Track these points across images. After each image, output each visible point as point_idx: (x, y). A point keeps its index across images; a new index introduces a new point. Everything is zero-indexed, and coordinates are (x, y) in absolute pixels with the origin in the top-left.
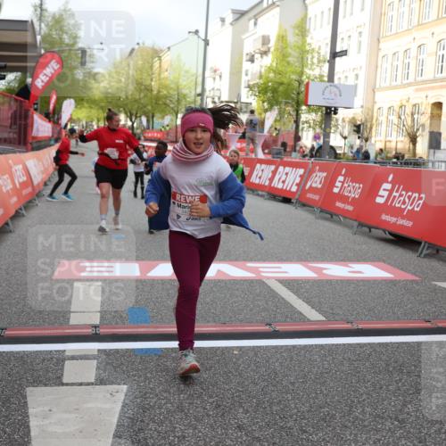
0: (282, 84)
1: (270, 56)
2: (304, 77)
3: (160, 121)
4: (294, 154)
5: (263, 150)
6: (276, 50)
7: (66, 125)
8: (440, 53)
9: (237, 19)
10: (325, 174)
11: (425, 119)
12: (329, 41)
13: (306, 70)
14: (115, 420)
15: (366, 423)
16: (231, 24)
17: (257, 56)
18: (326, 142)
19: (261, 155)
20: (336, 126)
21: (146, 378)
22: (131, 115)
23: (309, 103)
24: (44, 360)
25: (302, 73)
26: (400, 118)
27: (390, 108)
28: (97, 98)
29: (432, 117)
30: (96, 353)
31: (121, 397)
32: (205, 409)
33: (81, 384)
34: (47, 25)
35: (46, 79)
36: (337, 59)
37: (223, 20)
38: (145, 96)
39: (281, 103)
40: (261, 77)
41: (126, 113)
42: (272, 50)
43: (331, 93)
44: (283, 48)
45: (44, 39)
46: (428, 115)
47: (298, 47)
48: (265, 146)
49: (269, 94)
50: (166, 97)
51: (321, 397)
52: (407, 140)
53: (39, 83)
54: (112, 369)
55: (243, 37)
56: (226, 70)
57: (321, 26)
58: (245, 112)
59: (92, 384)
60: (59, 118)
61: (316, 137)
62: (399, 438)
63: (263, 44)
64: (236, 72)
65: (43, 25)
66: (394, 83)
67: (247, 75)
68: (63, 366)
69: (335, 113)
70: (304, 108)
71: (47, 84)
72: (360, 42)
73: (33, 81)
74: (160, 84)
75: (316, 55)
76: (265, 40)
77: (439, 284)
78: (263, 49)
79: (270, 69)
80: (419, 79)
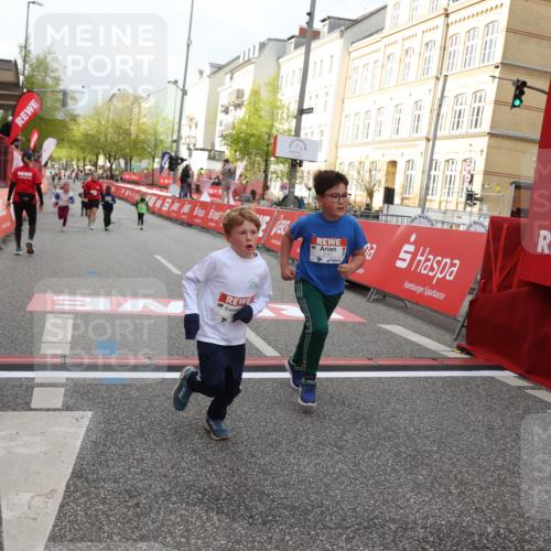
0: (253, 135)
1: (244, 109)
2: (274, 130)
3: (138, 164)
4: (262, 202)
5: (234, 197)
6: (249, 103)
7: (47, 163)
8: (397, 116)
9: (214, 73)
10: (289, 222)
11: (381, 176)
12: (297, 99)
13: (276, 125)
14: (79, 444)
15: (308, 449)
16: (209, 77)
17: (231, 108)
18: (291, 193)
19: (232, 202)
20: (302, 178)
21: (111, 405)
22: (110, 156)
23: (277, 155)
24: (13, 386)
25: (272, 126)
26: (359, 173)
27: (350, 164)
28: (77, 138)
29: (388, 173)
30: (64, 381)
31: (86, 422)
32: (163, 434)
33: (48, 410)
34: (31, 66)
35: (26, 118)
36: (304, 116)
37: (201, 73)
38: (124, 139)
39: (251, 153)
40: (234, 128)
41: (105, 155)
42: (245, 103)
43: (297, 146)
44: (256, 102)
45: (27, 78)
46: (384, 172)
47: (270, 103)
48: (236, 193)
49: (241, 144)
50: (143, 142)
51: (270, 425)
52: (365, 194)
53: (20, 122)
54: (79, 396)
55: (219, 89)
56: (201, 119)
57: (292, 84)
58: (218, 160)
59: (59, 410)
60: (40, 157)
61: (283, 188)
62: (337, 463)
63: (238, 97)
64: (211, 121)
65: (27, 66)
66: (355, 142)
67: (221, 125)
68: (32, 392)
69: (301, 166)
70: (273, 159)
71: (27, 123)
72: (326, 102)
73: (13, 120)
74: (139, 129)
75: (285, 110)
76: (240, 94)
77: (383, 326)
78: (238, 102)
79: (242, 121)
80: (377, 139)
